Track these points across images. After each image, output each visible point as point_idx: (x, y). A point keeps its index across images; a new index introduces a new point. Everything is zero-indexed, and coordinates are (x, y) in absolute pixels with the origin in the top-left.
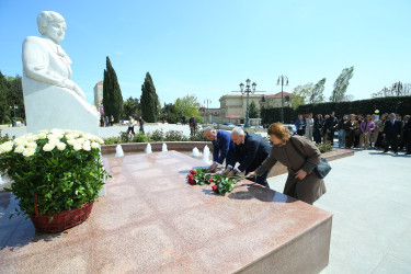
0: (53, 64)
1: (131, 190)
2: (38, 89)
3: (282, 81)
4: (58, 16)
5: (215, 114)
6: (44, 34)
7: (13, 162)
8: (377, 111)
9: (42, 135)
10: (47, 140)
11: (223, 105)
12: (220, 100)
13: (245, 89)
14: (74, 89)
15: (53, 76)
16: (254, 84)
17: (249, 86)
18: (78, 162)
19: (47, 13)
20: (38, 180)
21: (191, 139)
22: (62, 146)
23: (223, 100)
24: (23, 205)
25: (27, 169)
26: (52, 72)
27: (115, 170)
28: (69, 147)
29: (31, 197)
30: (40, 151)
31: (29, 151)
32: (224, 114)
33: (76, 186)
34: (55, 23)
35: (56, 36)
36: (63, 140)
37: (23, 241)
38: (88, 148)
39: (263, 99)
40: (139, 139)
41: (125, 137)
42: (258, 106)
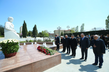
3: (68, 27)
5: (52, 35)
7: (2, 44)
9: (9, 40)
11: (55, 33)
12: (54, 31)
14: (14, 31)
16: (61, 28)
17: (59, 28)
18: (14, 44)
20: (7, 47)
21: (44, 41)
22: (12, 42)
23: (55, 31)
25: (5, 45)
28: (13, 42)
29: (5, 50)
30: (8, 42)
36: (12, 41)
38: (16, 42)
39: (65, 31)
40: (30, 41)
41: (27, 41)
42: (63, 33)
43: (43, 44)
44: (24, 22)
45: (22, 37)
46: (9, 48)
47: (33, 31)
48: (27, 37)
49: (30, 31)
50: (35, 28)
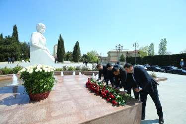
0: (40, 42)
1: (64, 89)
2: (35, 50)
3: (135, 45)
4: (43, 25)
5: (105, 59)
6: (38, 31)
7: (25, 75)
8: (182, 60)
10: (36, 68)
11: (109, 56)
13: (118, 48)
14: (46, 50)
15: (40, 46)
16: (122, 47)
17: (120, 47)
18: (46, 76)
19: (40, 24)
20: (32, 82)
21: (93, 70)
22: (41, 70)
23: (109, 53)
24: (27, 90)
25: (29, 77)
26: (40, 44)
27: (59, 81)
28: (43, 71)
29: (30, 87)
30: (34, 72)
31: (31, 72)
32: (109, 59)
33: (44, 85)
34: (42, 27)
35: (42, 32)
37: (26, 103)
38: (49, 72)
39: (127, 53)
40: (70, 69)
41: (65, 68)
42: (125, 56)
43: (92, 75)
44: (60, 37)
45: (57, 62)
46: (37, 82)
47: (73, 51)
48: (64, 62)
49: (68, 52)
50: (77, 47)
